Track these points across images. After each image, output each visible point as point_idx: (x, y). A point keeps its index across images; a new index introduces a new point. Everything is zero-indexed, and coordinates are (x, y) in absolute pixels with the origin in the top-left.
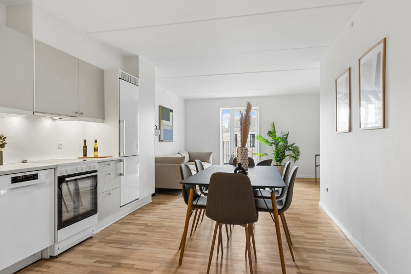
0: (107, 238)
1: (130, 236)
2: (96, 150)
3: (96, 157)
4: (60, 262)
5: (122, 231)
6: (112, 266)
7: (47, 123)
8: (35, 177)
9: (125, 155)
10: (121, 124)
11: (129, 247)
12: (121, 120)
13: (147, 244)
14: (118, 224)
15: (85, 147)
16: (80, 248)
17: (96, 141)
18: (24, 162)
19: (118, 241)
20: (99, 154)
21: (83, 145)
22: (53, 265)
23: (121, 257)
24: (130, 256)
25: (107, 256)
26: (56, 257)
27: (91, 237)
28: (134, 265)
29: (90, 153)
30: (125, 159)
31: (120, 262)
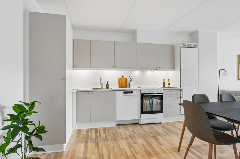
0: (166, 126)
1: (177, 129)
2: (169, 84)
3: (169, 87)
4: (141, 126)
5: (176, 126)
6: (152, 136)
7: (149, 73)
8: (132, 92)
9: (183, 87)
10: (181, 71)
11: (169, 133)
12: (181, 69)
13: (178, 136)
14: (179, 122)
15: (164, 82)
16: (152, 125)
17: (169, 80)
18: (139, 87)
19: (168, 129)
20: (171, 86)
21: (163, 81)
22: (138, 126)
23: (160, 135)
24: (163, 136)
25: (156, 132)
26: (142, 124)
27: (160, 123)
28: (159, 140)
29: (166, 85)
30: (183, 90)
31: (157, 136)
